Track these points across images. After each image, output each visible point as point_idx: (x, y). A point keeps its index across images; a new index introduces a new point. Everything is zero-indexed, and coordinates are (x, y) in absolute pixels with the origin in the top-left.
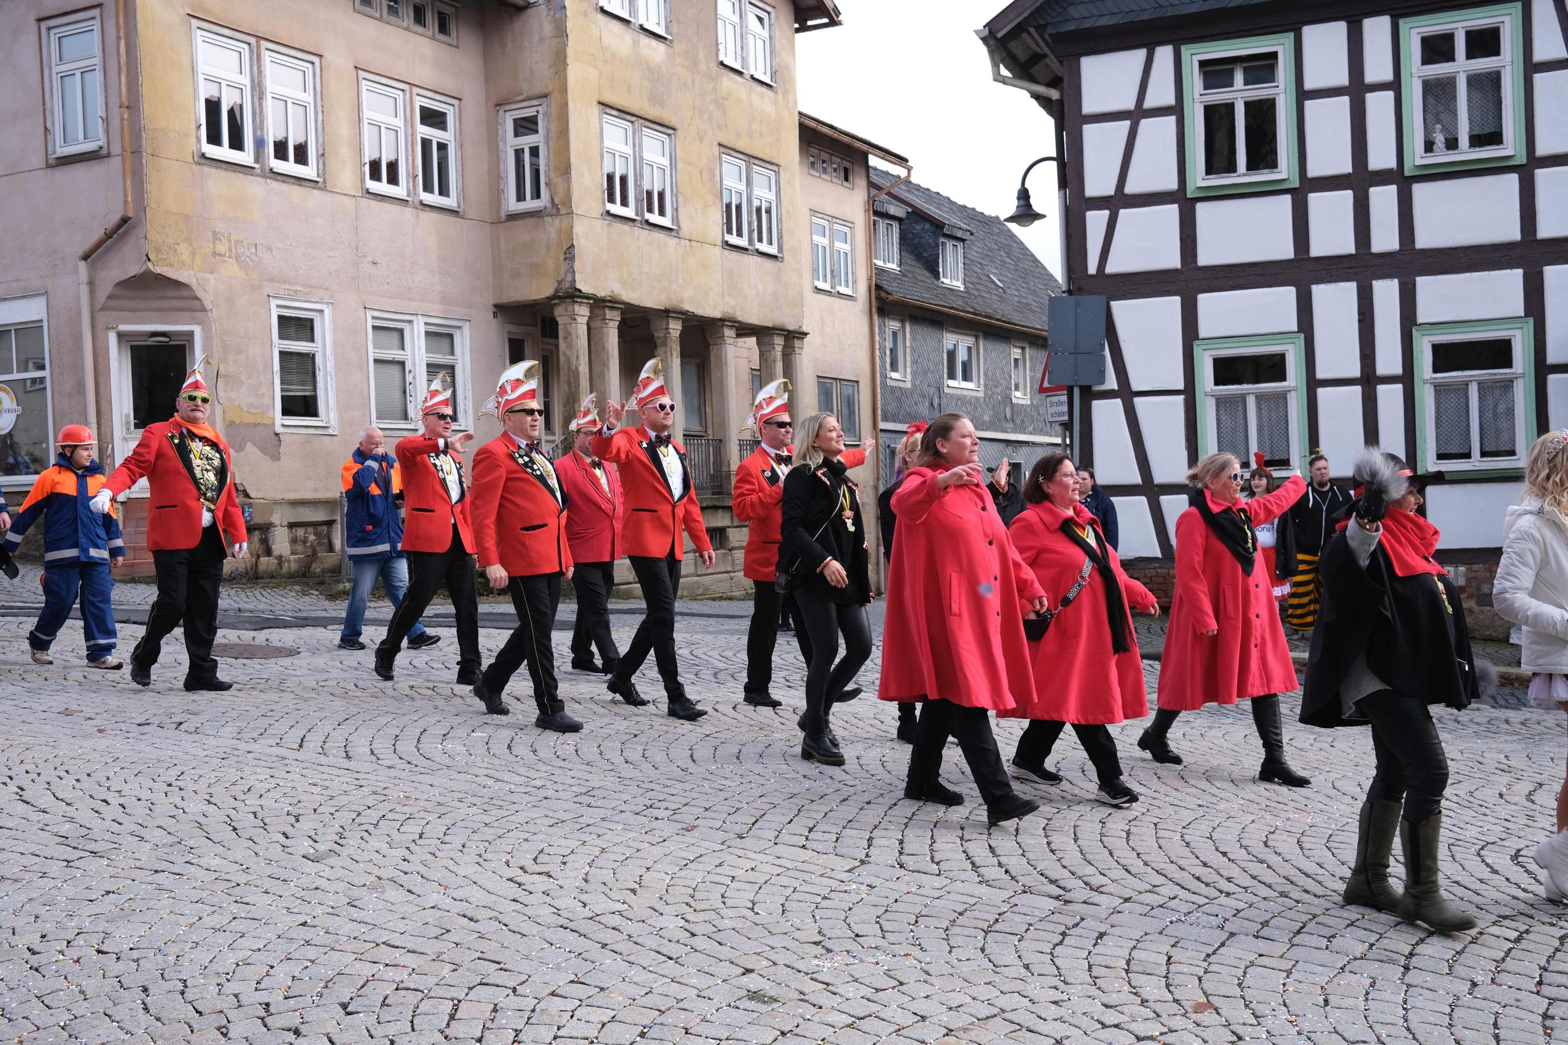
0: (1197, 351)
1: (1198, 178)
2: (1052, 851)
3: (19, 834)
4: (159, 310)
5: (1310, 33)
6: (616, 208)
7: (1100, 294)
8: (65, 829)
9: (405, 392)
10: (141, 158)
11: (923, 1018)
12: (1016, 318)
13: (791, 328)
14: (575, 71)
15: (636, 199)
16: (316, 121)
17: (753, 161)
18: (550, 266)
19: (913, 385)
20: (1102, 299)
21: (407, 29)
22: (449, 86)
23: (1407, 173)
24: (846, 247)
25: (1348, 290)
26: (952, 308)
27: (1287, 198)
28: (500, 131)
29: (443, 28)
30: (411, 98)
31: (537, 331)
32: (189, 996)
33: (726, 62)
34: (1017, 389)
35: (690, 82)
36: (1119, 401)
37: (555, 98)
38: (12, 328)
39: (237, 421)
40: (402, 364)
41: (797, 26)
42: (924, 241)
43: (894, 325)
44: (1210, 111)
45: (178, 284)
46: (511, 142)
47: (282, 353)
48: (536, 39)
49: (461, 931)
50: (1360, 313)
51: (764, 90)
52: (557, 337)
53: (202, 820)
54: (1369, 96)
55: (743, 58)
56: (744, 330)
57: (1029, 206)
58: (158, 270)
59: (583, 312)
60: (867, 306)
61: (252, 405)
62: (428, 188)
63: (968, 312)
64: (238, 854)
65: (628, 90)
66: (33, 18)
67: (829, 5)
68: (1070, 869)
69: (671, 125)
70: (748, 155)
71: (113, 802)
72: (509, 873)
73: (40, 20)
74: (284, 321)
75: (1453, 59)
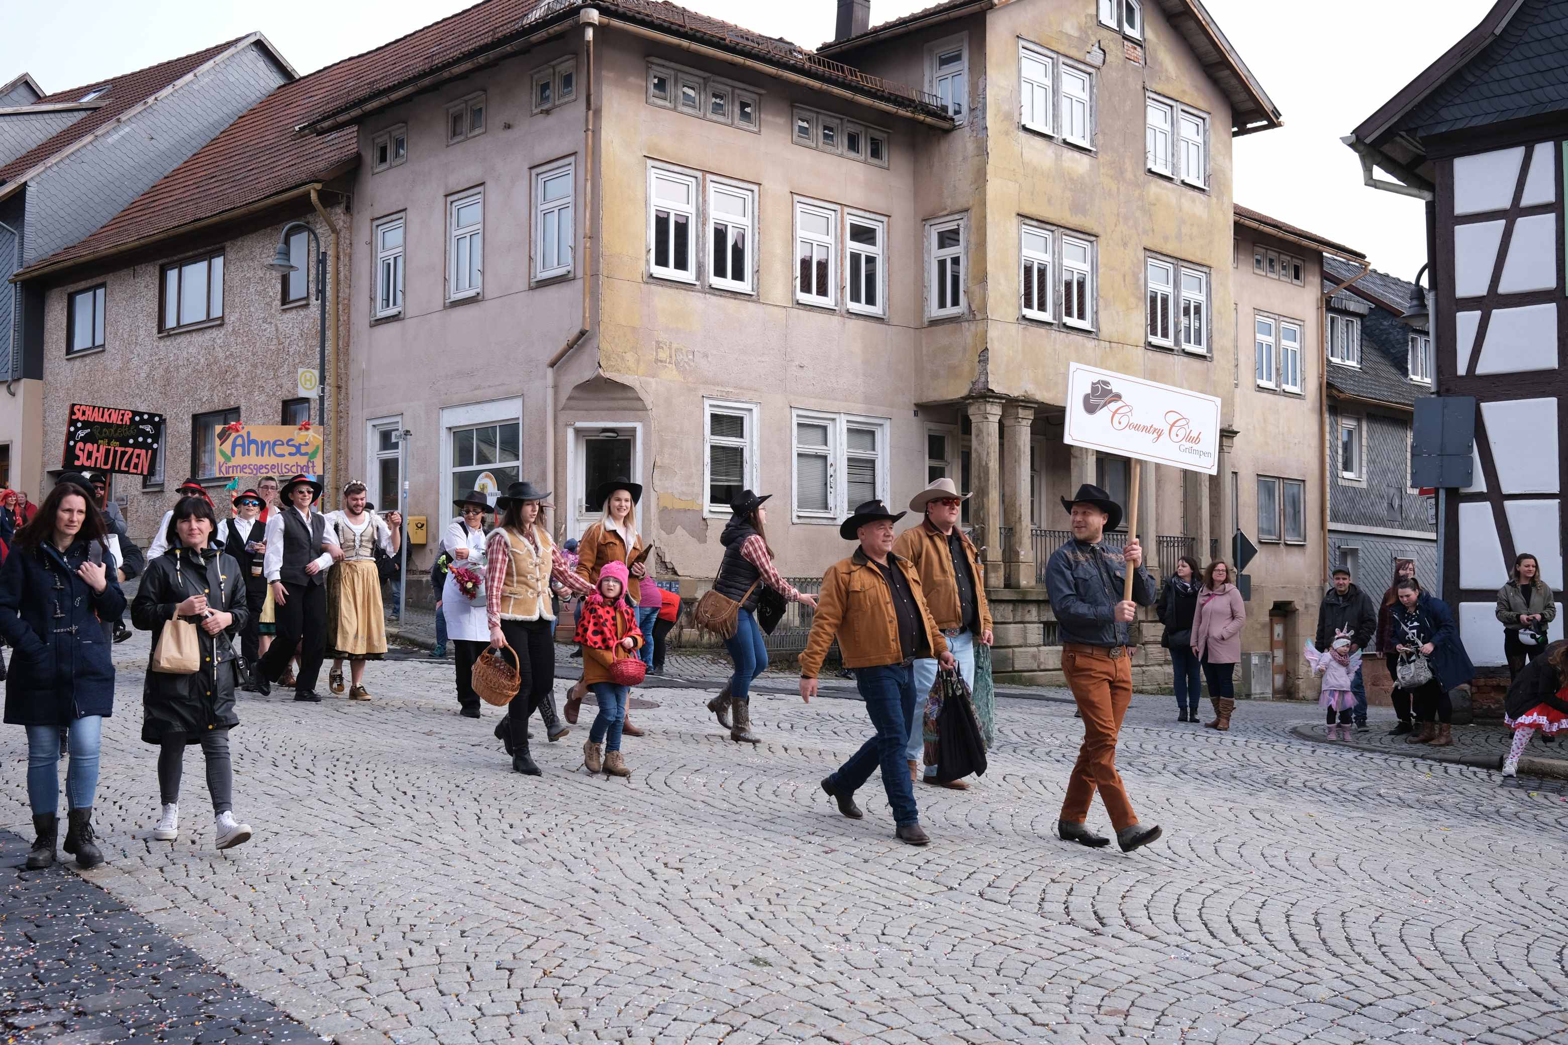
3: (334, 808)
4: (609, 409)
6: (1034, 313)
7: (1470, 395)
9: (826, 484)
10: (598, 280)
11: (871, 989)
14: (995, 187)
15: (1054, 304)
16: (753, 242)
17: (1181, 263)
18: (966, 368)
19: (1369, 484)
20: (1472, 400)
21: (841, 156)
22: (880, 204)
24: (1296, 345)
28: (926, 244)
29: (875, 153)
30: (842, 217)
31: (958, 428)
33: (1153, 170)
35: (1114, 188)
36: (1488, 504)
37: (973, 213)
38: (498, 425)
39: (670, 507)
40: (825, 458)
41: (1235, 129)
42: (1391, 337)
43: (1348, 423)
45: (624, 387)
46: (935, 253)
47: (713, 448)
48: (959, 159)
49: (583, 899)
51: (1196, 194)
52: (970, 434)
53: (461, 810)
55: (1173, 165)
58: (607, 375)
59: (995, 411)
60: (1317, 405)
61: (683, 493)
62: (855, 298)
64: (467, 836)
65: (1049, 201)
66: (526, 167)
67: (1268, 108)
68: (1125, 911)
69: (1093, 232)
70: (1176, 258)
71: (410, 794)
72: (653, 866)
73: (531, 168)
74: (716, 419)
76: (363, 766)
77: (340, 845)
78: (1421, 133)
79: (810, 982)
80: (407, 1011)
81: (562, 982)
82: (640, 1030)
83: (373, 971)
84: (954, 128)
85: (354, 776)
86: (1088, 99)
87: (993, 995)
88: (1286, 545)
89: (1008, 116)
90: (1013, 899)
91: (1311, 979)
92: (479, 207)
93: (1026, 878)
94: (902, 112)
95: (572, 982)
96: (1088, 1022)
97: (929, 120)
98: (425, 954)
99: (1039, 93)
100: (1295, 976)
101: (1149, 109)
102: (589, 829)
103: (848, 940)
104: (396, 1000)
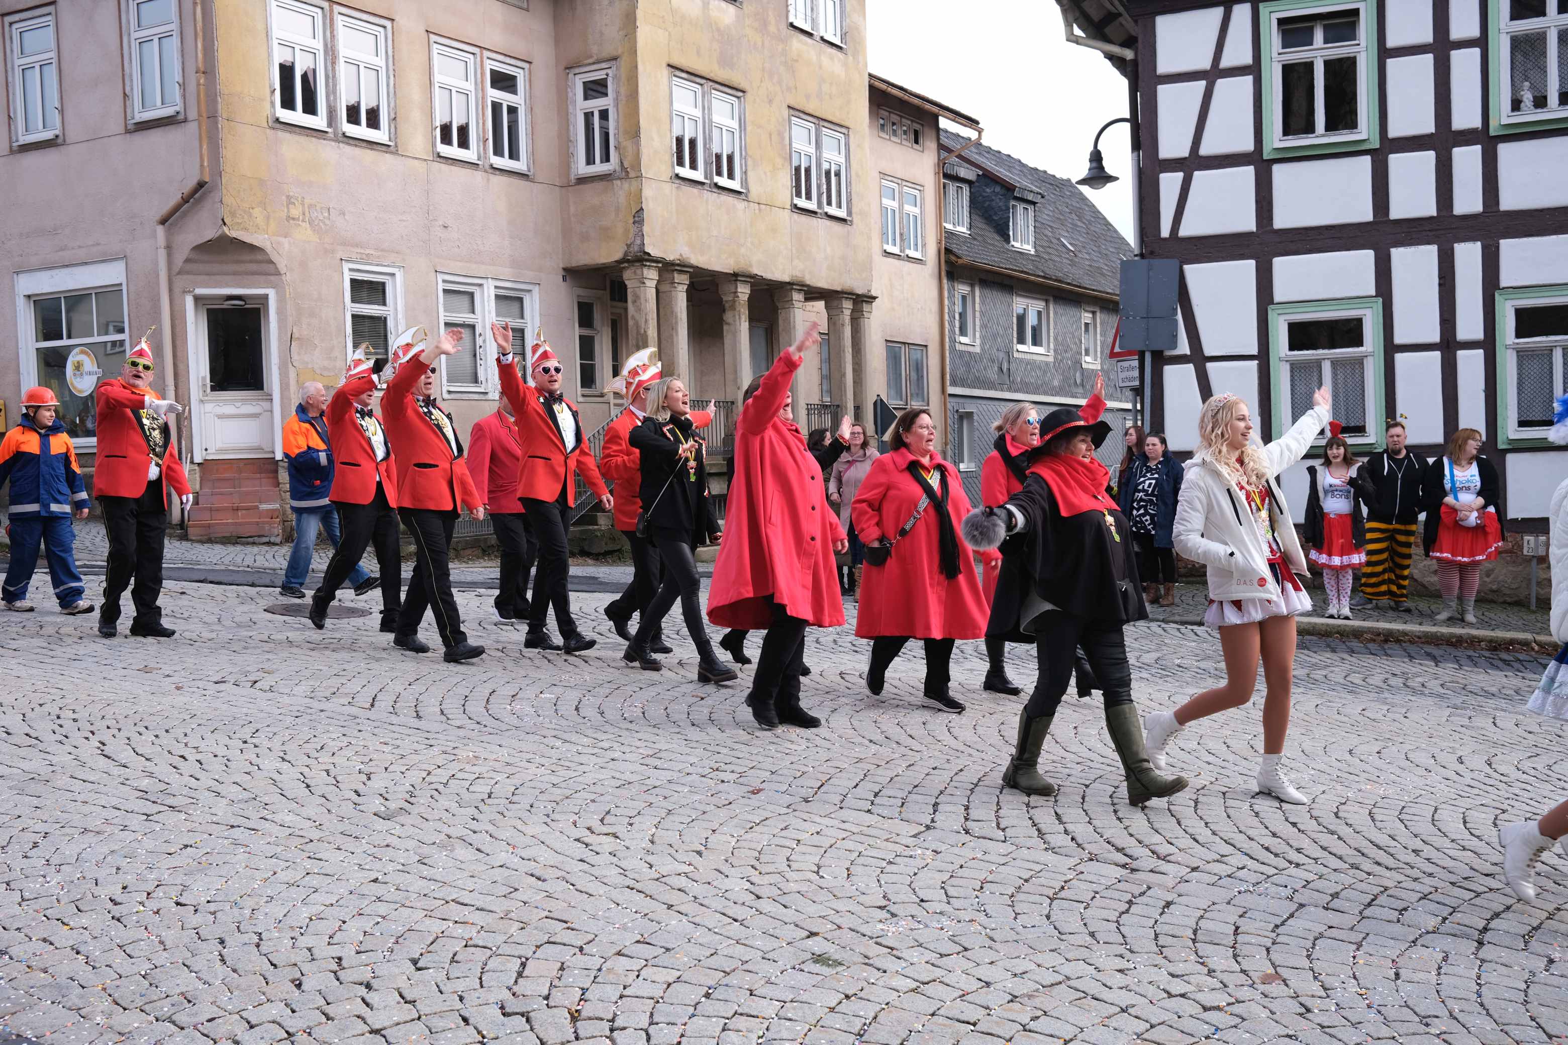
0: (1272, 315)
1: (1275, 138)
2: (1119, 819)
3: (101, 788)
4: (235, 274)
6: (685, 172)
7: (1172, 257)
8: (145, 783)
9: (475, 355)
10: (217, 123)
11: (988, 984)
12: (1087, 282)
13: (860, 292)
14: (645, 34)
15: (706, 162)
16: (388, 85)
17: (822, 123)
18: (620, 230)
19: (982, 349)
20: (1175, 263)
22: (519, 47)
23: (1492, 133)
25: (1429, 254)
26: (1022, 272)
27: (1368, 158)
28: (570, 94)
30: (482, 62)
31: (606, 294)
32: (264, 948)
33: (795, 24)
34: (1087, 354)
35: (760, 44)
36: (1190, 367)
37: (624, 62)
38: (93, 292)
40: (473, 327)
42: (994, 204)
43: (963, 289)
44: (1288, 70)
45: (252, 248)
46: (580, 105)
47: (353, 316)
49: (529, 891)
50: (1441, 277)
51: (833, 51)
52: (626, 301)
53: (276, 776)
54: (1454, 53)
55: (813, 20)
56: (813, 294)
57: (1102, 168)
58: (233, 234)
59: (651, 275)
60: (936, 271)
61: (325, 368)
62: (498, 152)
63: (1039, 276)
64: (310, 811)
65: (698, 53)
69: (741, 87)
70: (818, 118)
71: (191, 758)
74: (356, 284)
75: (1544, 14)
76: (100, 725)
77: (148, 843)
85: (97, 738)
90: (1009, 832)
92: (51, 30)
96: (1257, 997)
102: (458, 789)
103: (892, 914)
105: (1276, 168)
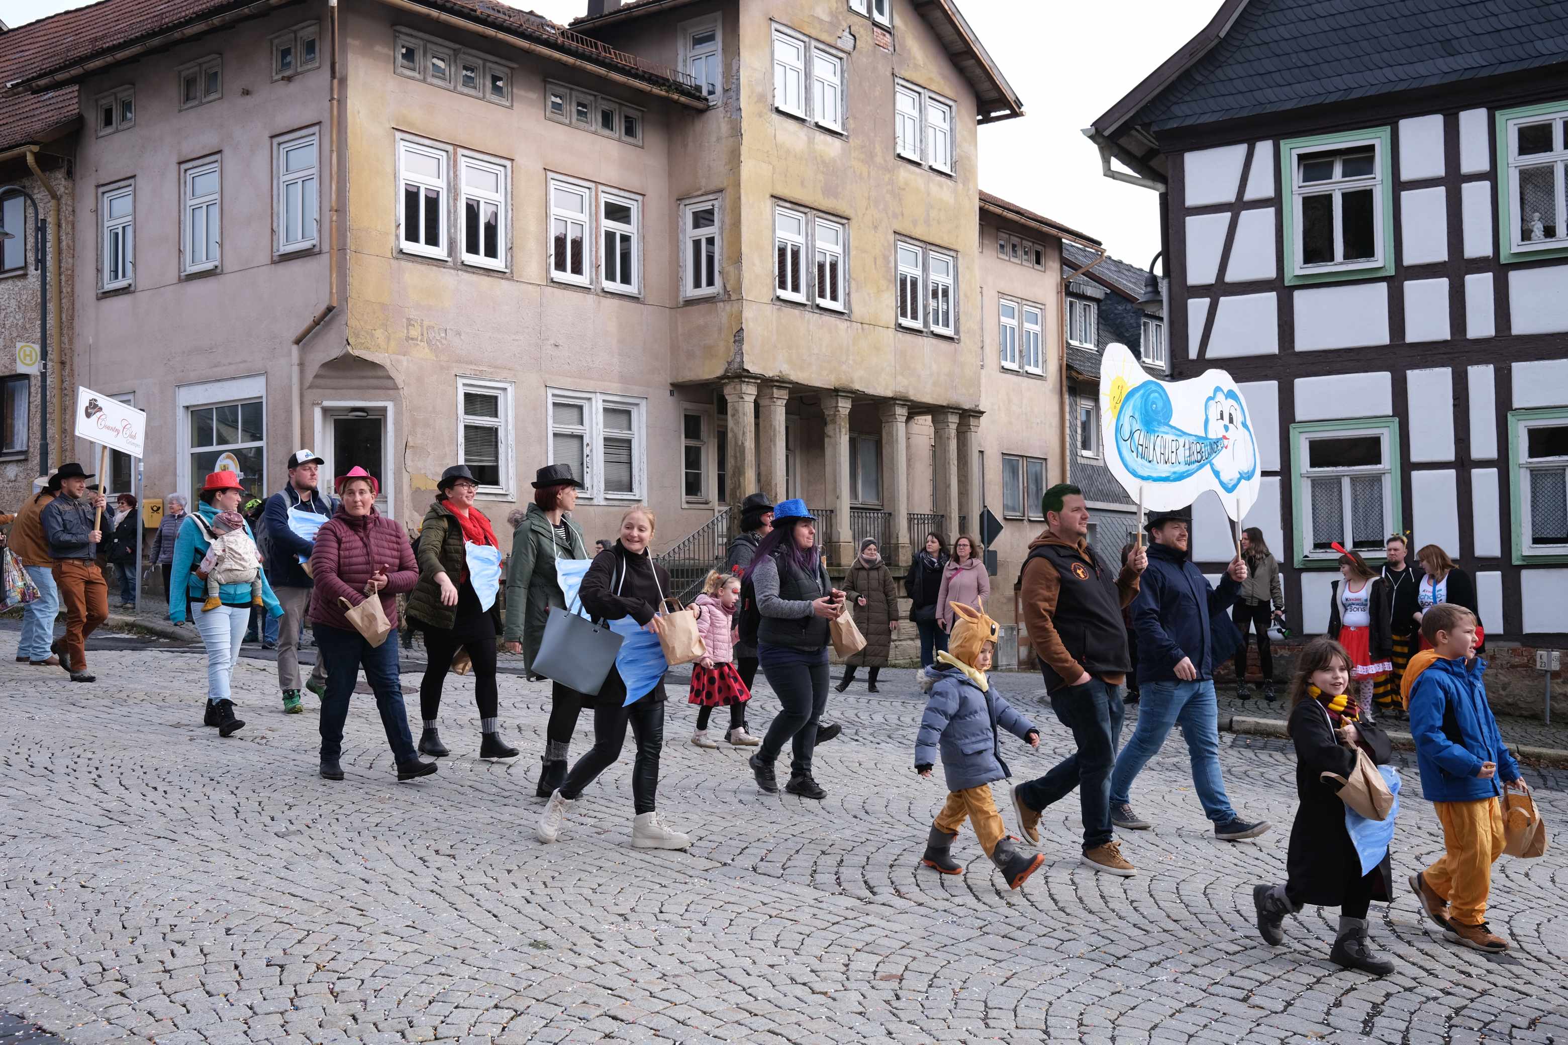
0: (1294, 433)
1: (1296, 266)
4: (358, 387)
5: (1406, 126)
6: (788, 294)
9: (582, 464)
10: (345, 255)
11: (653, 967)
13: (967, 406)
14: (749, 168)
15: (808, 286)
16: (506, 218)
17: (929, 247)
18: (722, 348)
21: (595, 133)
22: (634, 182)
23: (1503, 260)
24: (1037, 328)
25: (1444, 375)
27: (1384, 285)
28: (681, 223)
29: (630, 131)
30: (597, 195)
31: (715, 407)
33: (903, 155)
35: (865, 174)
37: (729, 194)
38: (239, 403)
39: (423, 488)
40: (581, 437)
41: (980, 117)
42: (1125, 321)
43: (1086, 404)
44: (1310, 203)
45: (374, 365)
46: (690, 233)
47: (467, 427)
48: (714, 139)
49: (353, 889)
50: (1456, 398)
51: (943, 179)
52: (726, 414)
53: (218, 805)
54: (1465, 186)
55: (921, 150)
56: (916, 409)
58: (356, 353)
59: (750, 391)
60: (1058, 386)
62: (610, 276)
64: (225, 830)
65: (802, 183)
66: (267, 134)
67: (1011, 98)
68: (894, 879)
69: (845, 214)
70: (925, 242)
71: (161, 789)
72: (423, 853)
73: (272, 137)
74: (470, 398)
75: (1551, 150)
76: (106, 763)
77: (88, 846)
78: (1155, 128)
79: (591, 963)
80: (172, 1015)
81: (337, 975)
82: (421, 1019)
83: (133, 976)
84: (708, 108)
85: (98, 772)
86: (839, 83)
87: (772, 966)
88: (1030, 521)
89: (761, 98)
90: (788, 871)
91: (1071, 936)
92: (216, 175)
93: (797, 852)
94: (656, 90)
95: (347, 975)
96: (865, 988)
97: (683, 99)
98: (189, 955)
99: (792, 76)
100: (1055, 934)
101: (898, 96)
102: (356, 819)
103: (626, 919)
104: (159, 1004)
105: (1297, 294)
